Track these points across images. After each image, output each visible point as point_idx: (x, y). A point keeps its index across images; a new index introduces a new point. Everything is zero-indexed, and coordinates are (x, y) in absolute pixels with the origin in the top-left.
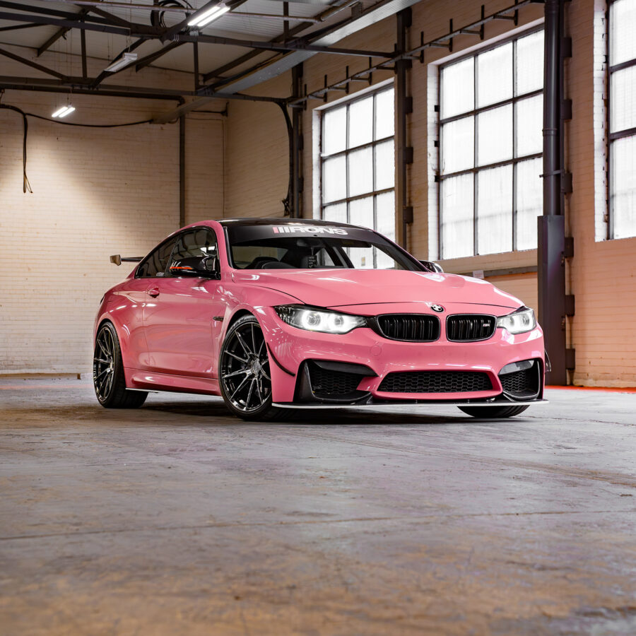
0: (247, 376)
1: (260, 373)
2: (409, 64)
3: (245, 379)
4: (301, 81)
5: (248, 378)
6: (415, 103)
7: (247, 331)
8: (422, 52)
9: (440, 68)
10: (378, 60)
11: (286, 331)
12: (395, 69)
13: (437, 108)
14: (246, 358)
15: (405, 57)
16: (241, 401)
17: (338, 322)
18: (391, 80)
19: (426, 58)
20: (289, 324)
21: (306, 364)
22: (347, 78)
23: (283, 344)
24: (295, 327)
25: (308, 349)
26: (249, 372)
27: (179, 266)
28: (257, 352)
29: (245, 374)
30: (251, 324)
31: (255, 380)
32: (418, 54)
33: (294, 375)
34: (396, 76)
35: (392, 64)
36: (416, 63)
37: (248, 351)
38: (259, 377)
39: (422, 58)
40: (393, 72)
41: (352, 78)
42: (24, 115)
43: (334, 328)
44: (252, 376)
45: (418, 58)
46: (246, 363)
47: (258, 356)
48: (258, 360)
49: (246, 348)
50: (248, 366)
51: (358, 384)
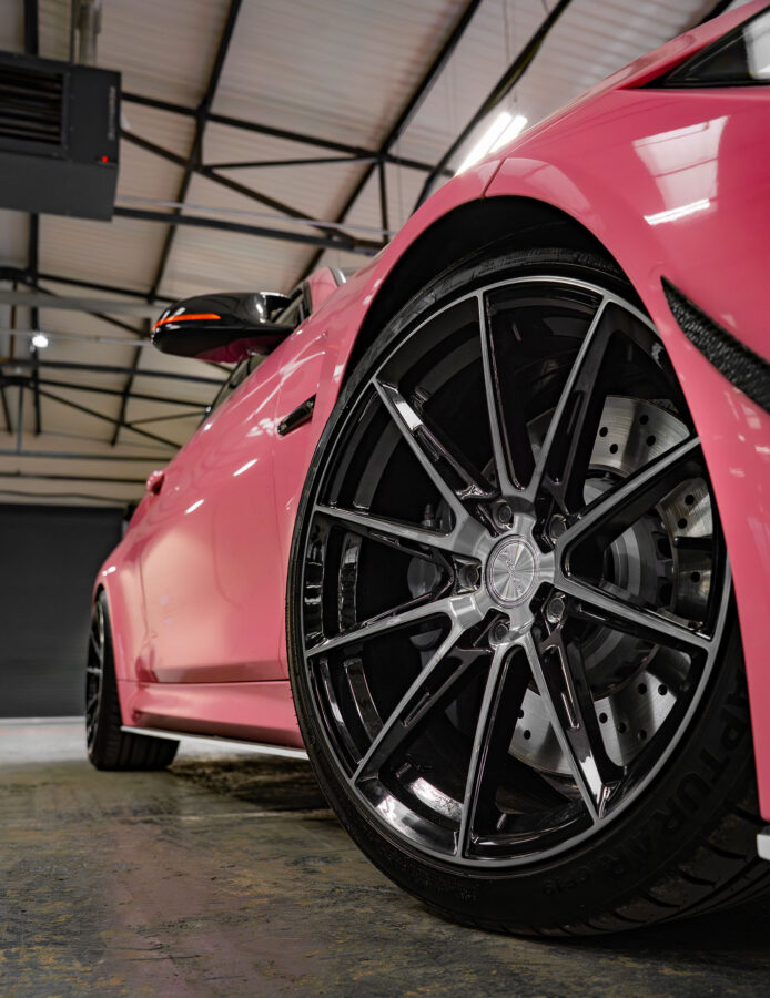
0: (457, 631)
5: (464, 641)
16: (425, 791)
26: (463, 608)
29: (442, 623)
38: (539, 628)
44: (493, 622)
47: (529, 494)
48: (524, 523)
50: (456, 572)
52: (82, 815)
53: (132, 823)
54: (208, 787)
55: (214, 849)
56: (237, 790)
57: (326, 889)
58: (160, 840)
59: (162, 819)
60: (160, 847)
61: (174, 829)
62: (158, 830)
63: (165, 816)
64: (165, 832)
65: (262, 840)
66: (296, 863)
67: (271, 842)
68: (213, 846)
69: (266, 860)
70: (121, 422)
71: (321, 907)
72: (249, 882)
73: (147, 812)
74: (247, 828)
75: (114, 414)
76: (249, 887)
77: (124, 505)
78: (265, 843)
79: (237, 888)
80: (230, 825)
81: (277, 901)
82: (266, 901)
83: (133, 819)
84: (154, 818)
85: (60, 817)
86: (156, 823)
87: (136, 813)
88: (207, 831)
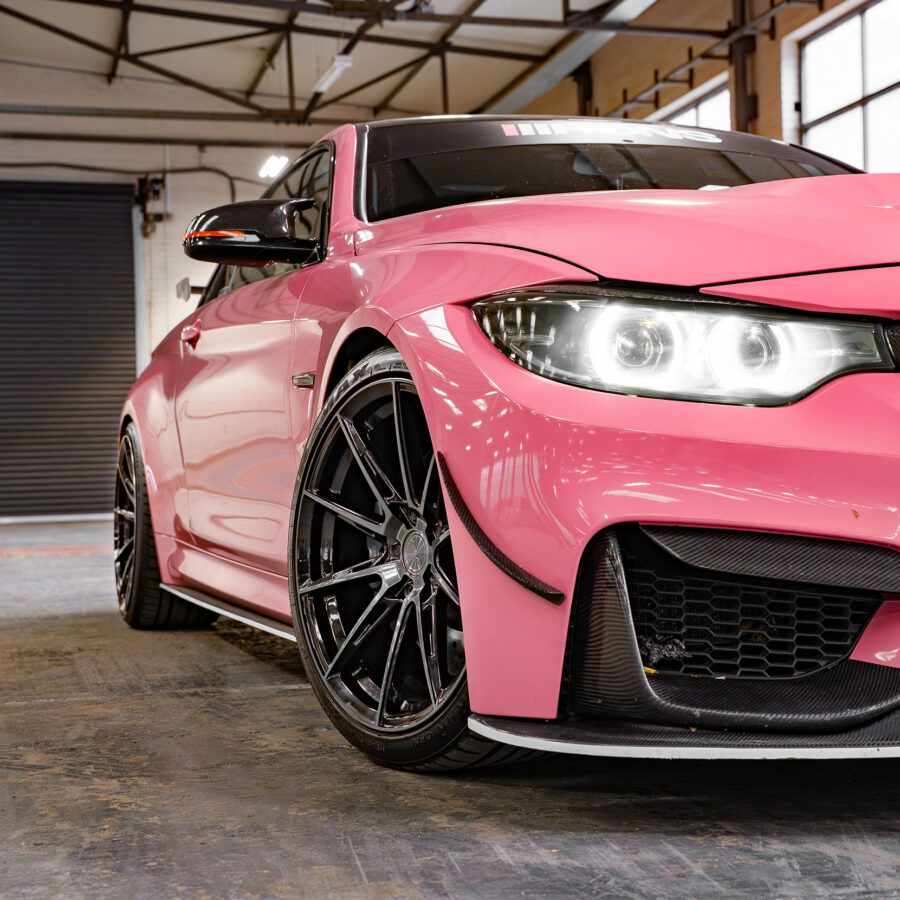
0: (385, 587)
1: (428, 575)
2: (750, 43)
3: (377, 598)
4: (591, 106)
5: (389, 593)
6: (763, 103)
7: (381, 414)
8: (773, 20)
9: (802, 44)
10: (703, 43)
11: (521, 401)
12: (730, 58)
13: (798, 107)
14: (380, 519)
15: (747, 31)
17: (757, 352)
18: (723, 77)
19: (779, 30)
20: (535, 370)
21: (613, 546)
22: (657, 81)
23: (510, 462)
24: (558, 379)
25: (618, 479)
26: (389, 573)
27: (211, 228)
28: (417, 495)
29: (377, 578)
30: (388, 384)
31: (412, 605)
32: (766, 25)
33: (556, 598)
34: (732, 69)
35: (723, 50)
36: (763, 41)
37: (385, 492)
38: (424, 594)
39: (772, 33)
40: (725, 63)
41: (665, 80)
42: (231, 179)
43: (737, 379)
44: (401, 587)
45: (765, 32)
46: (378, 537)
47: (421, 509)
49: (377, 480)
51: (856, 637)
52: (132, 687)
53: (180, 696)
54: (255, 654)
55: (247, 719)
56: (282, 658)
57: (318, 746)
58: (206, 712)
59: (206, 692)
60: (204, 718)
61: (217, 701)
62: (202, 703)
63: (210, 689)
64: (209, 705)
65: (287, 712)
66: (305, 730)
67: (295, 713)
68: (247, 717)
69: (285, 727)
70: (119, 51)
71: (307, 757)
72: (266, 743)
73: (192, 684)
74: (278, 701)
75: (108, 39)
76: (267, 746)
77: (134, 180)
78: (289, 714)
79: (258, 746)
80: (266, 698)
81: (282, 754)
82: (273, 754)
83: (179, 691)
84: (199, 690)
85: (111, 690)
86: (202, 696)
87: (182, 685)
88: (245, 704)
